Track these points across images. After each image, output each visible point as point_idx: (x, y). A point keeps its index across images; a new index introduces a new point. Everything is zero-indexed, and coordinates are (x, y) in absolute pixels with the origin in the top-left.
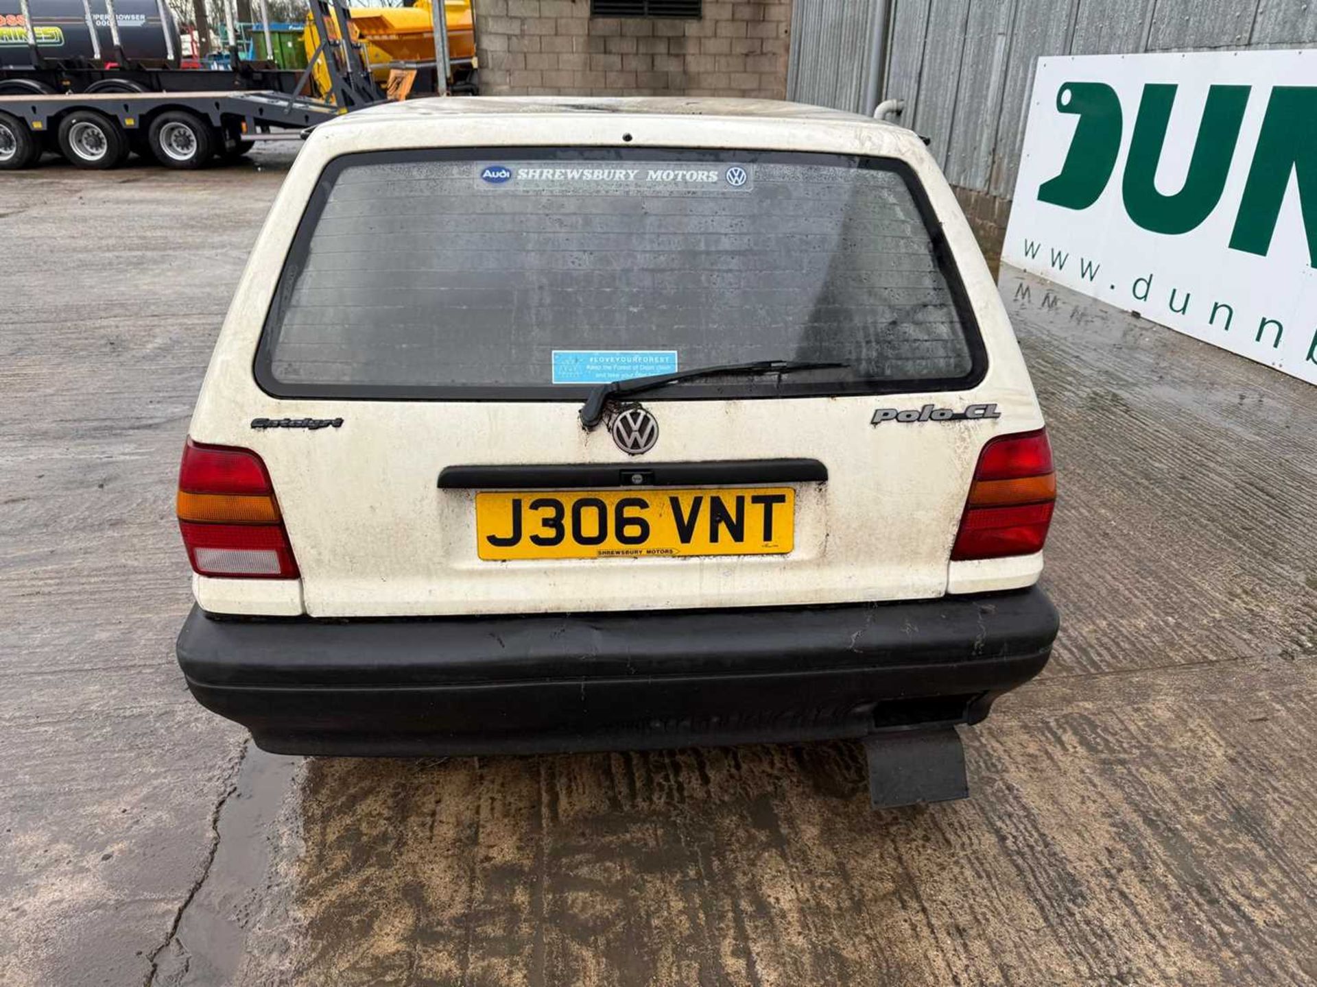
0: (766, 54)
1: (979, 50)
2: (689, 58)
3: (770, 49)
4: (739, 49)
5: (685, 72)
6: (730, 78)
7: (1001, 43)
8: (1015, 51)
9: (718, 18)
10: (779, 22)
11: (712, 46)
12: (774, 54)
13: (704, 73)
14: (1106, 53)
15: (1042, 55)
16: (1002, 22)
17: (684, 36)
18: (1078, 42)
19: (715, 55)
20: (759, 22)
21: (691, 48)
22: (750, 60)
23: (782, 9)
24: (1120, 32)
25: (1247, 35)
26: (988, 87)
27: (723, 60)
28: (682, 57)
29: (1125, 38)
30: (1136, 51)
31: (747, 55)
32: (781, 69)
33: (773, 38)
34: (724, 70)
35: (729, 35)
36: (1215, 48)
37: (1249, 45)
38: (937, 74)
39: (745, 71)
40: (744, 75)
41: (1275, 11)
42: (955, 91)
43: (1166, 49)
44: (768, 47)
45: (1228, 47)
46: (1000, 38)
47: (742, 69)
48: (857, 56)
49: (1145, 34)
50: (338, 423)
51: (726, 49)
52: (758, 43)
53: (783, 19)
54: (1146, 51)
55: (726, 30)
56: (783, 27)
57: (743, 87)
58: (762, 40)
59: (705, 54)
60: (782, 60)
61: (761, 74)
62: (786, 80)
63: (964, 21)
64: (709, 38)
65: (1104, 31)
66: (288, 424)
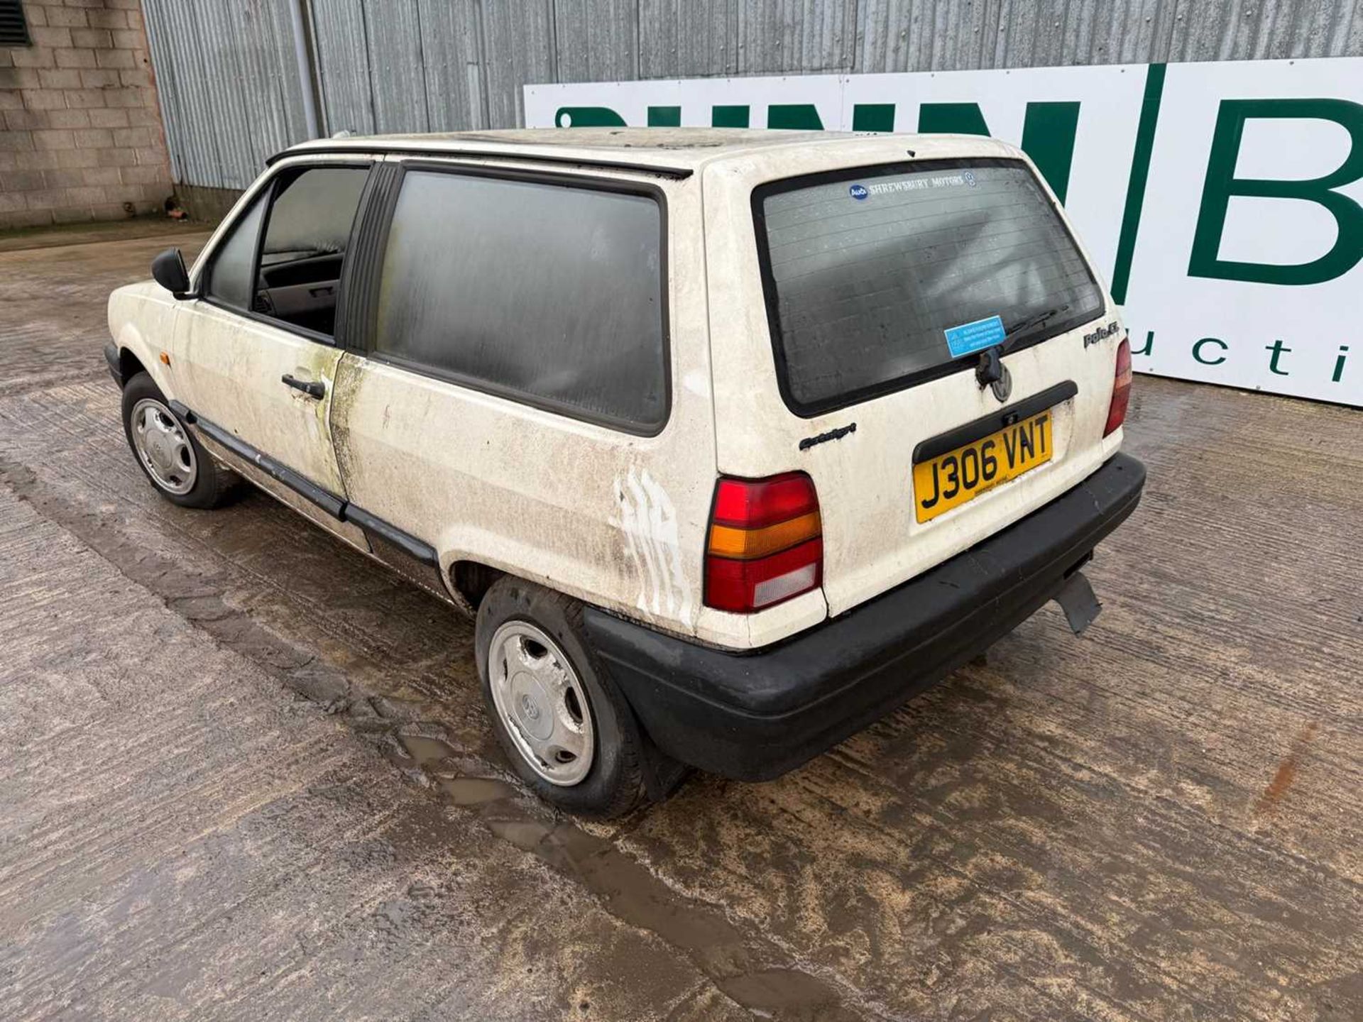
0: (128, 87)
1: (446, 79)
2: (27, 94)
3: (130, 81)
4: (93, 81)
5: (27, 111)
6: (88, 116)
7: (473, 73)
8: (492, 80)
9: (54, 45)
10: (133, 50)
11: (55, 78)
12: (137, 87)
13: (52, 110)
14: (597, 81)
15: (526, 83)
16: (469, 52)
17: (14, 67)
18: (563, 70)
19: (62, 90)
20: (108, 49)
21: (27, 81)
22: (109, 94)
23: (134, 35)
24: (608, 62)
25: (734, 64)
26: (468, 113)
27: (74, 96)
28: (17, 92)
29: (614, 68)
30: (630, 78)
31: (103, 89)
32: (150, 103)
33: (131, 69)
34: (79, 106)
35: (76, 65)
36: (708, 76)
37: (737, 73)
38: (396, 103)
39: (106, 107)
40: (106, 111)
41: (753, 45)
42: (425, 119)
43: (661, 77)
44: (127, 79)
45: (719, 75)
46: (470, 67)
47: (101, 104)
48: (272, 88)
49: (636, 64)
50: (852, 428)
51: (75, 83)
52: (113, 75)
53: (138, 47)
54: (640, 79)
55: (67, 58)
56: (140, 56)
57: (109, 125)
58: (118, 71)
59: (48, 88)
60: (149, 93)
61: (128, 108)
62: (160, 115)
63: (419, 51)
64: (49, 69)
65: (591, 61)
66: (823, 438)
